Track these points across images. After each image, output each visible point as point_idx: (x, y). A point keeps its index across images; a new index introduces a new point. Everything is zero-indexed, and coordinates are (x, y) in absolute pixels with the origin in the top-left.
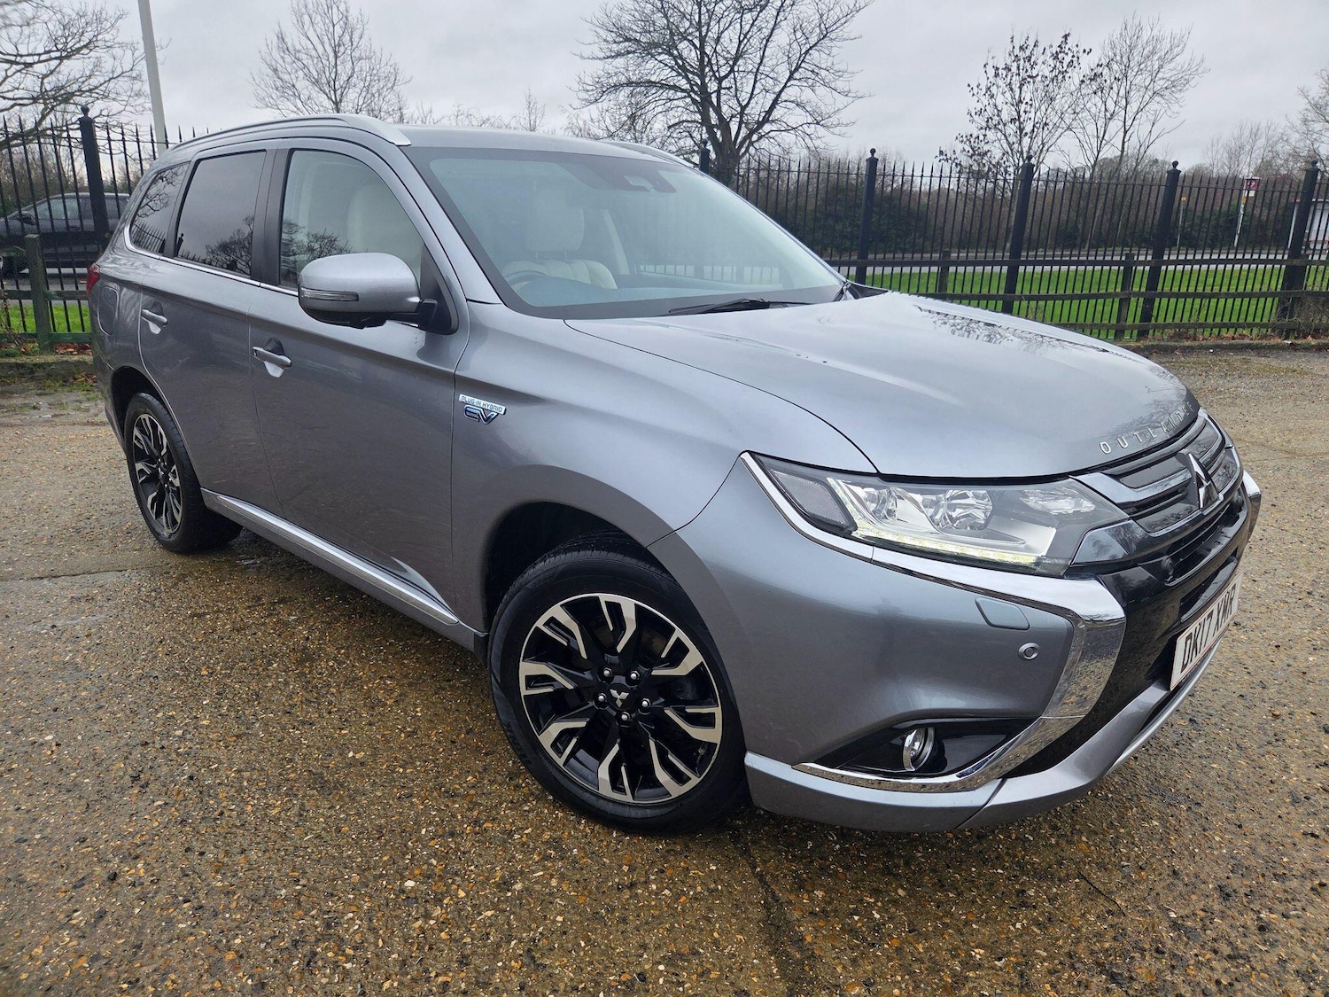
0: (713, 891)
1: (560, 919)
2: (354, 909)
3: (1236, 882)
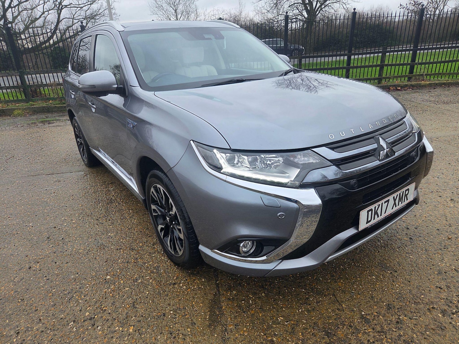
0: (200, 288)
1: (147, 293)
2: (90, 283)
3: (396, 303)
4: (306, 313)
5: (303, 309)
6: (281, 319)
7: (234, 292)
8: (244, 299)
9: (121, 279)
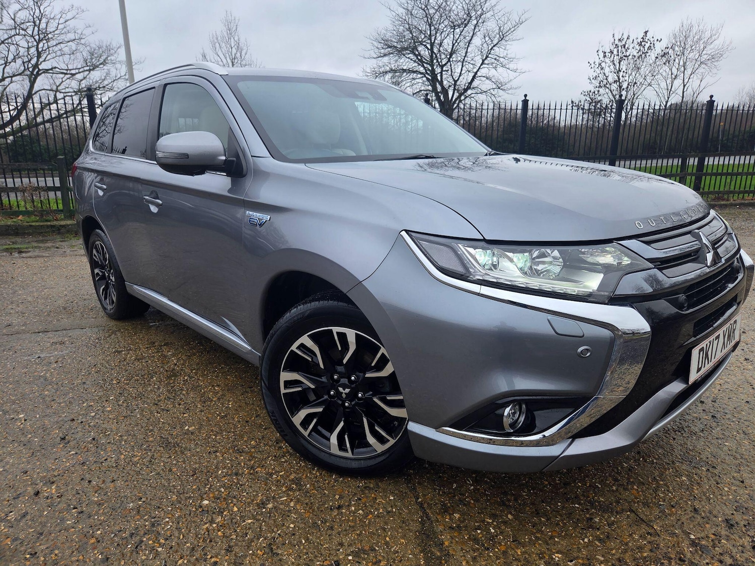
0: (389, 512)
1: (292, 526)
2: (170, 516)
3: (738, 517)
4: (597, 543)
5: (591, 538)
6: (558, 557)
7: (457, 516)
8: (478, 526)
9: (232, 505)
